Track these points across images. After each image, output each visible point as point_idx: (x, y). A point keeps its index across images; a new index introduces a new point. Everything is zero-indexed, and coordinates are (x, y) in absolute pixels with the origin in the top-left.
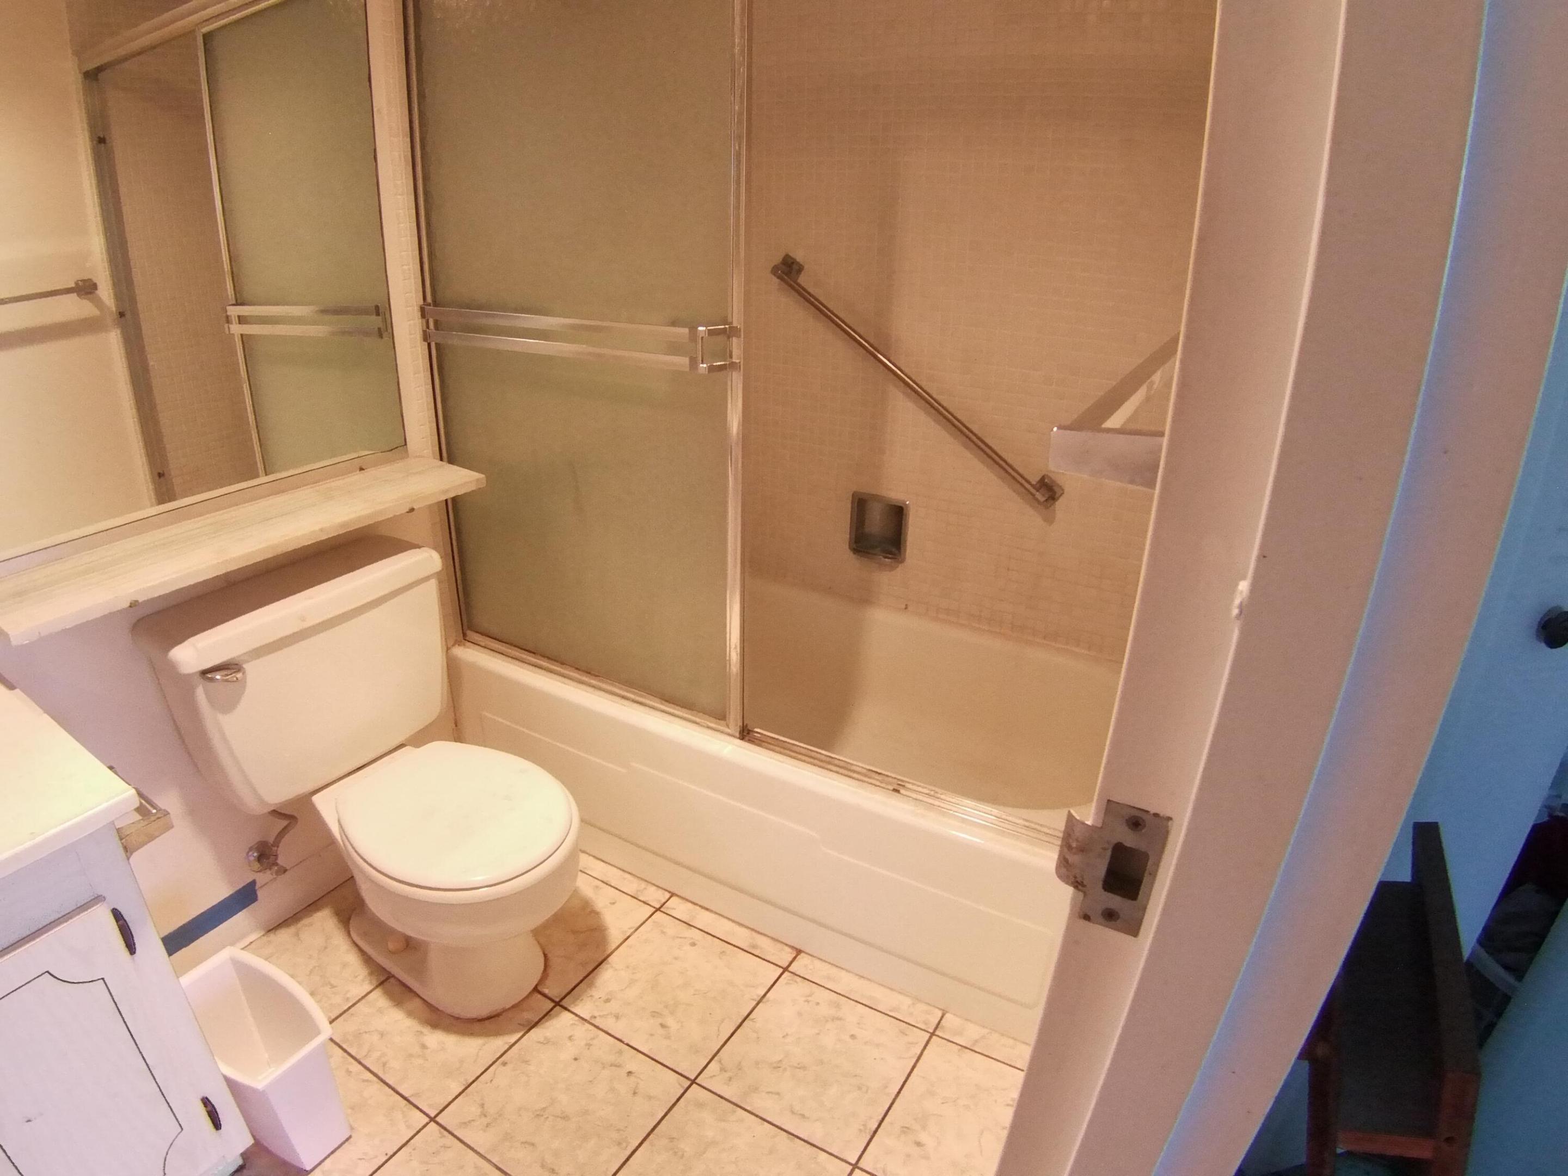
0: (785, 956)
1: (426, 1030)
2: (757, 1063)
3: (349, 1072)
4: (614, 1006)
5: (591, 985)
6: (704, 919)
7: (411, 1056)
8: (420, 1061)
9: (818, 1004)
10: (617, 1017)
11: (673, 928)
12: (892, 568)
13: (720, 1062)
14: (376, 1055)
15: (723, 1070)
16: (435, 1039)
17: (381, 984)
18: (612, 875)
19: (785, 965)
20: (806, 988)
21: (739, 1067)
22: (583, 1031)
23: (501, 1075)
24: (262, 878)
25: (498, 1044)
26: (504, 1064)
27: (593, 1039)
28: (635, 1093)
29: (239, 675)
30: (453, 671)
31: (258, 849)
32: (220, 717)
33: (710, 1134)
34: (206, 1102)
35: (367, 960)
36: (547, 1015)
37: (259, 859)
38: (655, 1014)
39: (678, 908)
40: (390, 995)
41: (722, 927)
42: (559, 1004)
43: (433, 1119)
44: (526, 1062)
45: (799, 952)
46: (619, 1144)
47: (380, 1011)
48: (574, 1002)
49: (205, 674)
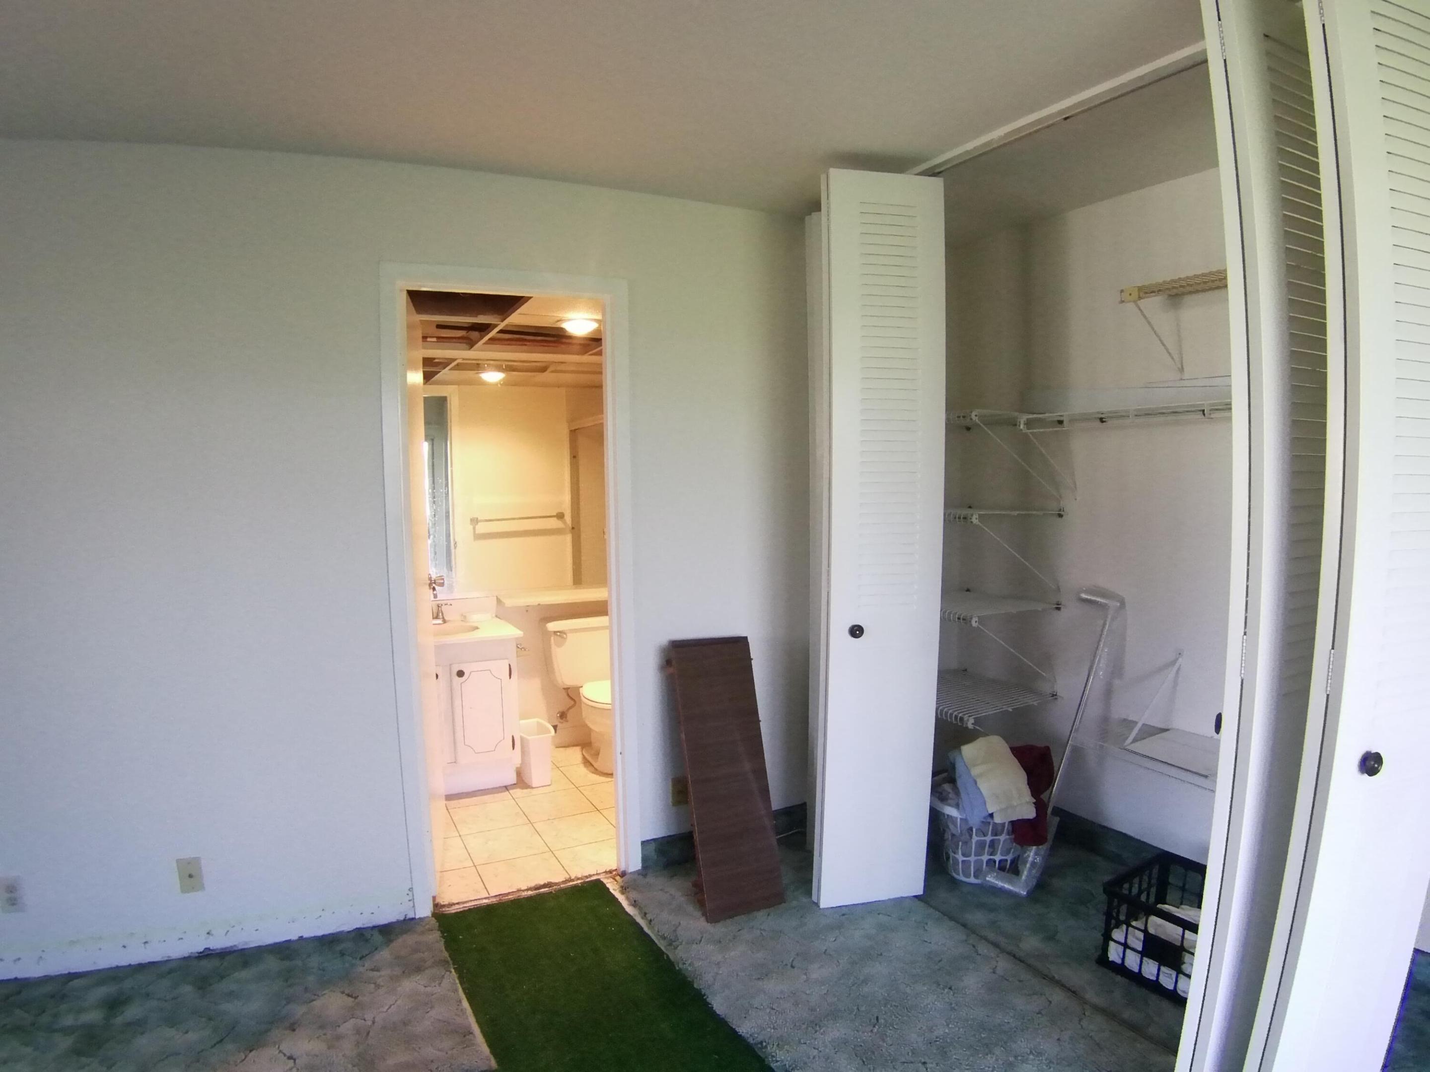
29: (564, 636)
31: (561, 713)
32: (557, 650)
34: (513, 738)
35: (584, 758)
37: (561, 717)
43: (577, 787)
49: (555, 632)
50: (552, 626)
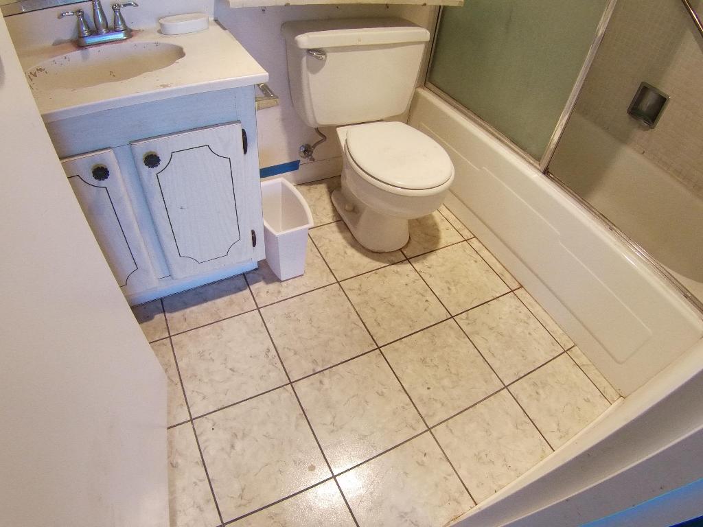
0: (515, 286)
1: (349, 247)
2: (483, 323)
3: (311, 251)
4: (431, 271)
5: (425, 258)
6: (485, 253)
7: (338, 254)
8: (343, 258)
9: (520, 312)
10: (431, 276)
11: (469, 251)
12: (645, 129)
13: (467, 315)
14: (325, 248)
15: (467, 318)
16: (351, 251)
17: (337, 221)
18: (451, 218)
19: (513, 289)
20: (518, 303)
21: (475, 321)
22: (414, 275)
23: (373, 278)
24: (303, 161)
25: (377, 264)
26: (376, 273)
27: (417, 280)
28: (426, 310)
29: (324, 57)
30: (415, 98)
31: (305, 147)
32: (310, 75)
33: (450, 341)
34: (253, 232)
35: (335, 210)
36: (402, 262)
37: (305, 152)
38: (447, 282)
39: (475, 243)
40: (339, 227)
41: (492, 261)
42: (408, 260)
43: (338, 282)
44: (385, 277)
45: (521, 286)
46: (410, 327)
47: (333, 232)
48: (415, 262)
49: (309, 51)
50: (306, 40)
